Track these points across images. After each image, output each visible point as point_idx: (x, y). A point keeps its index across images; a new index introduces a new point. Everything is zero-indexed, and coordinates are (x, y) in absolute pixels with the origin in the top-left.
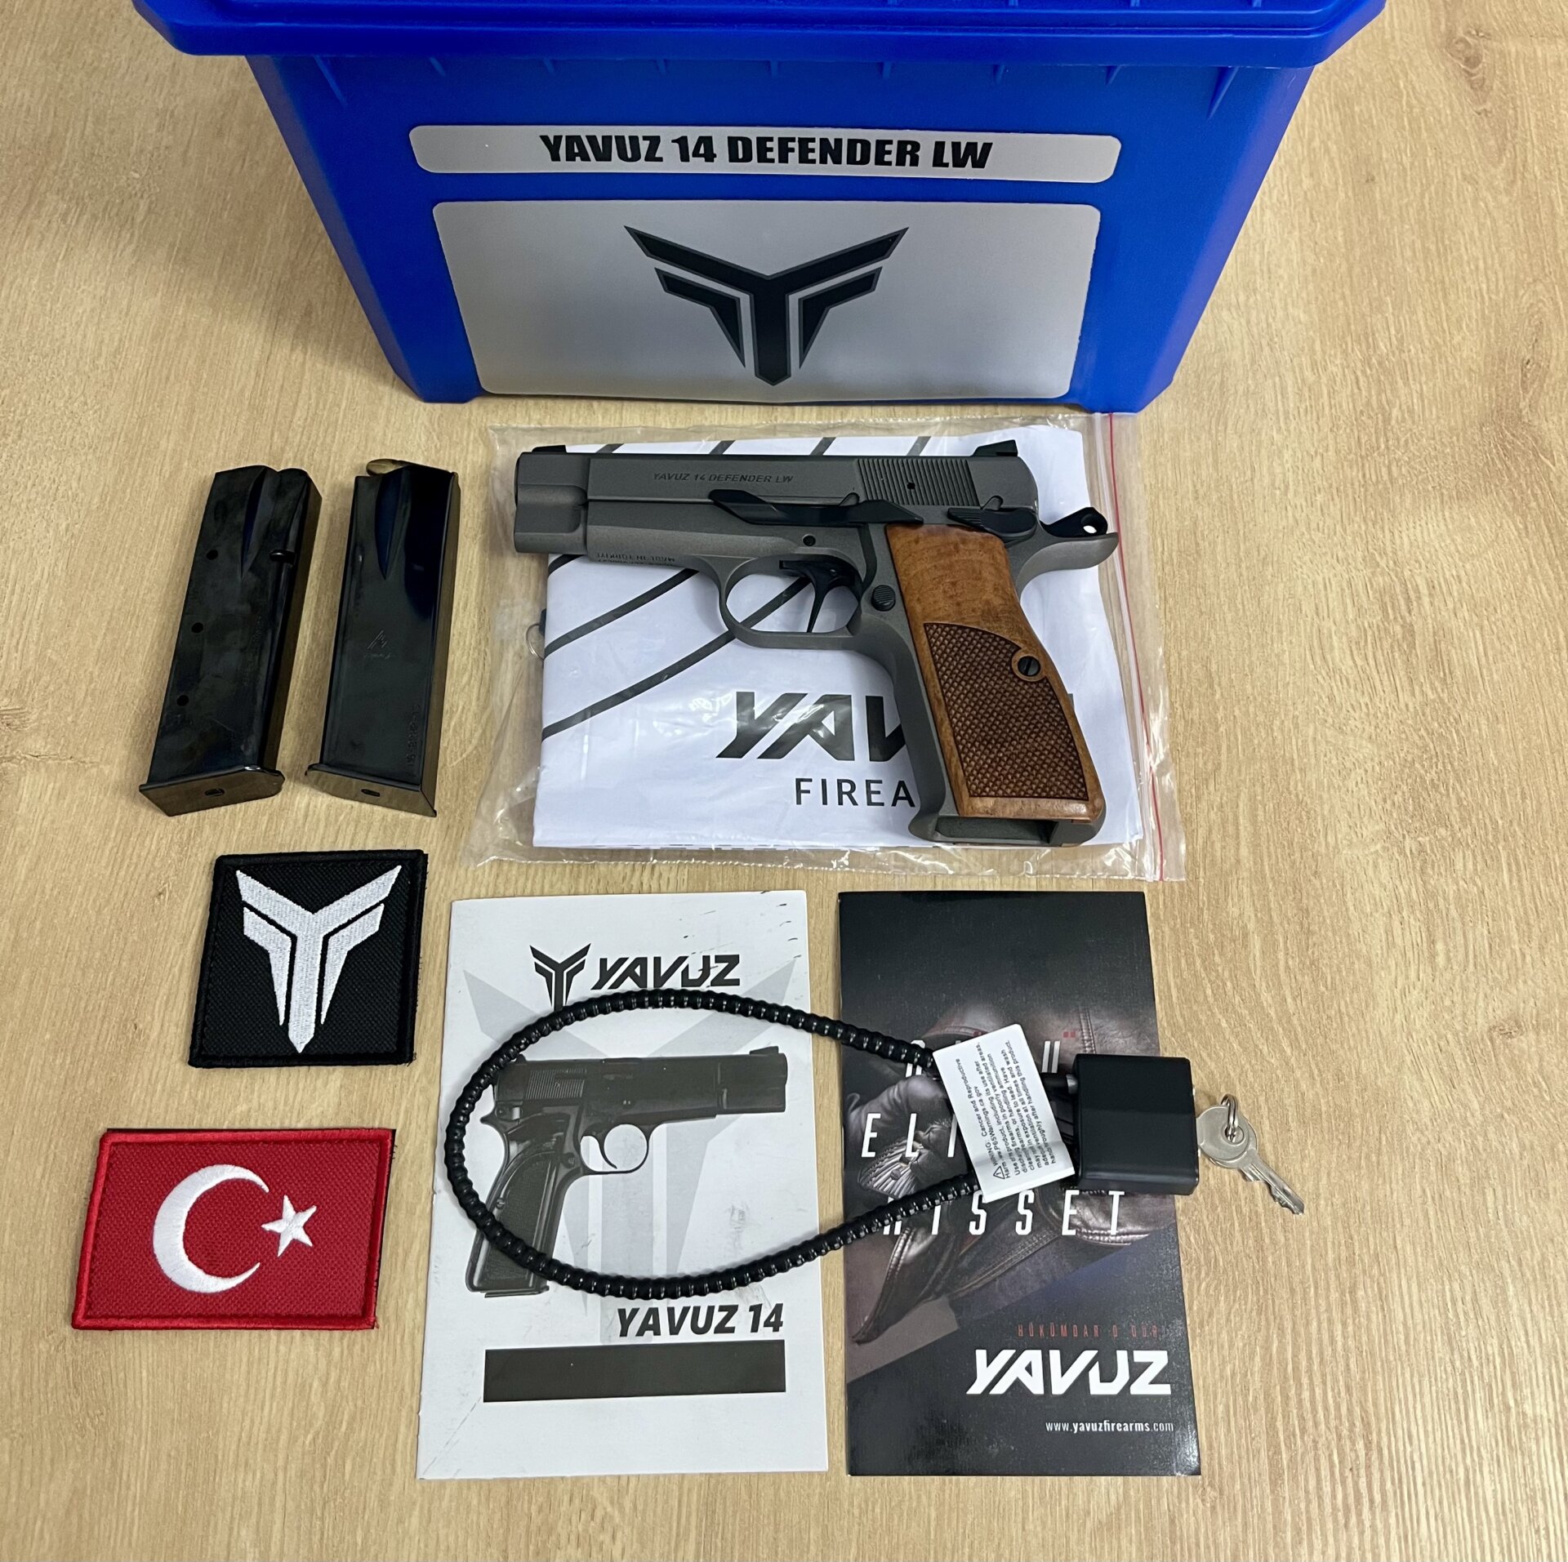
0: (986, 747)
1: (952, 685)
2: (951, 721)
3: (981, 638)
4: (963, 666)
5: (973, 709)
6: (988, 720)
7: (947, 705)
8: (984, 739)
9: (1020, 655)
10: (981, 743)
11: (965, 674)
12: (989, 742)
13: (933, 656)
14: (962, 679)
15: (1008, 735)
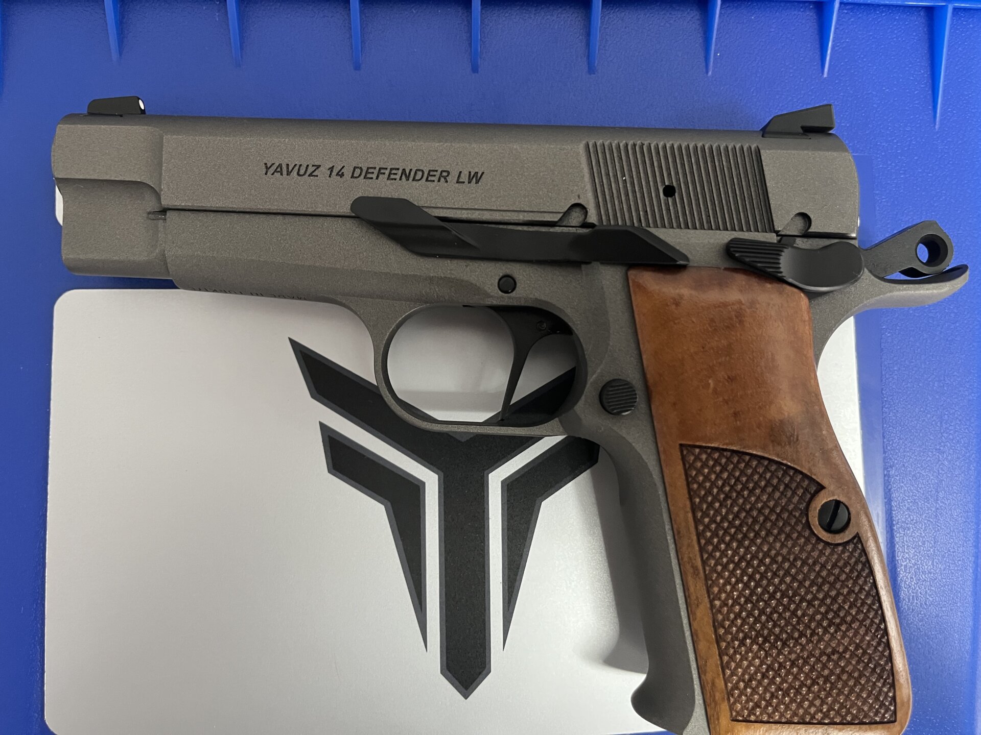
0: (761, 647)
1: (716, 548)
2: (711, 602)
3: (767, 469)
4: (737, 516)
5: (746, 586)
6: (767, 604)
7: (707, 578)
8: (759, 634)
9: (822, 499)
10: (754, 641)
11: (739, 529)
12: (766, 640)
13: (691, 499)
14: (733, 538)
15: (794, 628)
